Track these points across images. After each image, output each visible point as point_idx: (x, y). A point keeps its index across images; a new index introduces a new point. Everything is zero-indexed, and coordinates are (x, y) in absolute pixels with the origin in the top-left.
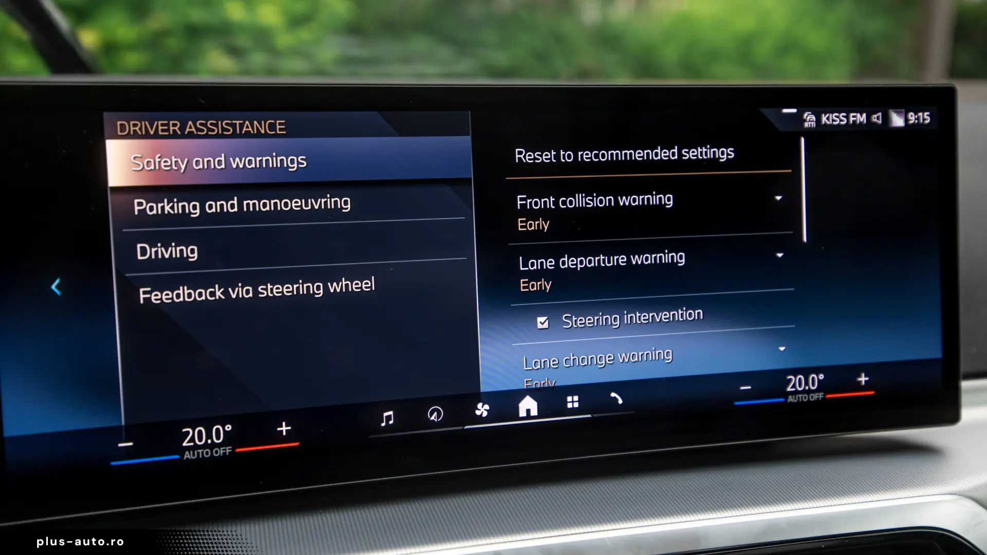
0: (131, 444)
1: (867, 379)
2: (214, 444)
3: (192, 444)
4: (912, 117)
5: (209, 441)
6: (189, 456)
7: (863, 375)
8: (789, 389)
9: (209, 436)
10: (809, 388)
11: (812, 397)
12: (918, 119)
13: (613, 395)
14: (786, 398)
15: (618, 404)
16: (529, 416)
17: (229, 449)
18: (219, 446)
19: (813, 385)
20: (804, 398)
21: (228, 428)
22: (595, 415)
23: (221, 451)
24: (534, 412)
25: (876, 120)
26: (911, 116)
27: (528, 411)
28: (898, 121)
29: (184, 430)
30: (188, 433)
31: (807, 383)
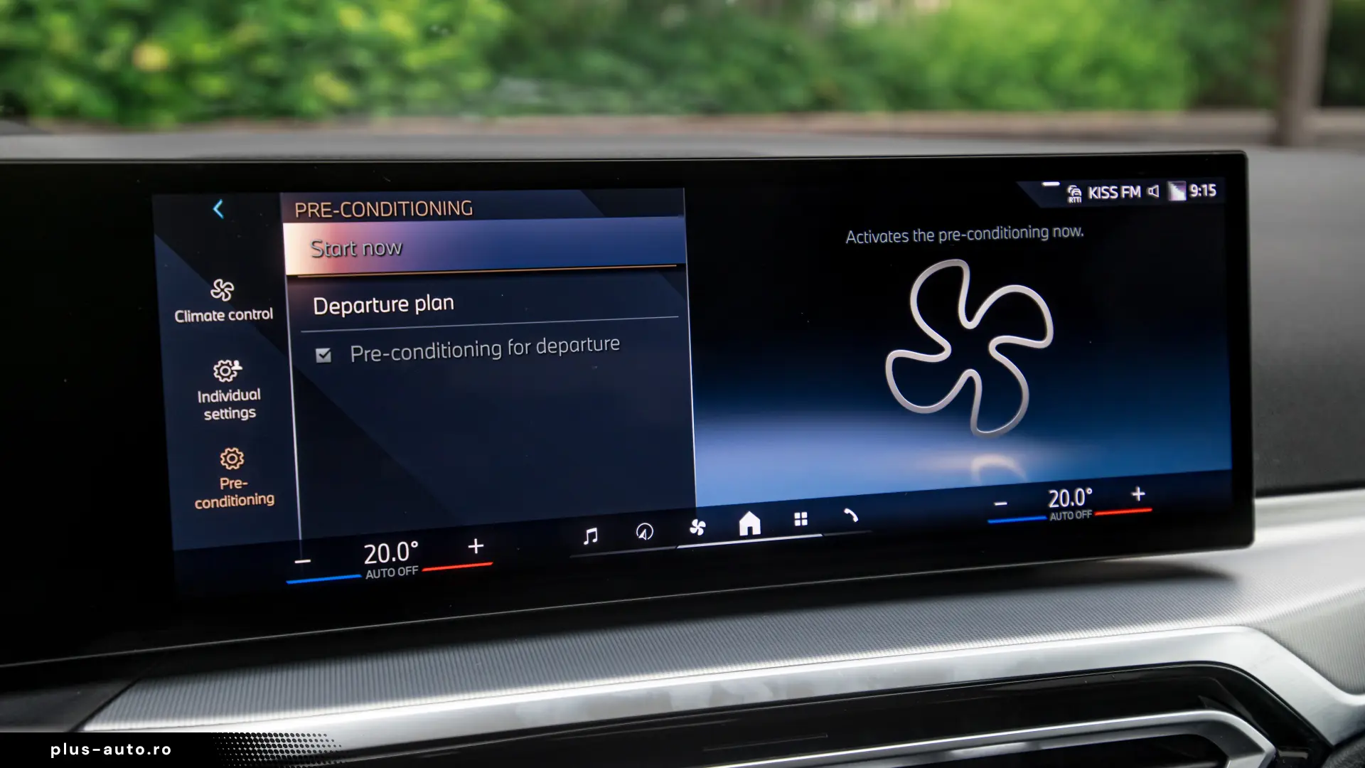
0: (309, 561)
1: (1143, 494)
2: (398, 563)
3: (375, 562)
4: (1195, 190)
5: (394, 559)
6: (371, 576)
7: (1139, 489)
8: (1052, 505)
9: (394, 553)
10: (1075, 504)
11: (1079, 515)
12: (1202, 192)
13: (847, 511)
14: (1048, 516)
15: (853, 521)
16: (750, 535)
17: (415, 568)
18: (405, 564)
19: (1080, 501)
20: (1069, 516)
21: (415, 544)
22: (826, 535)
23: (406, 570)
24: (757, 531)
25: (1152, 194)
26: (1194, 188)
27: (750, 529)
28: (1178, 194)
29: (366, 547)
30: (371, 549)
31: (1072, 499)
